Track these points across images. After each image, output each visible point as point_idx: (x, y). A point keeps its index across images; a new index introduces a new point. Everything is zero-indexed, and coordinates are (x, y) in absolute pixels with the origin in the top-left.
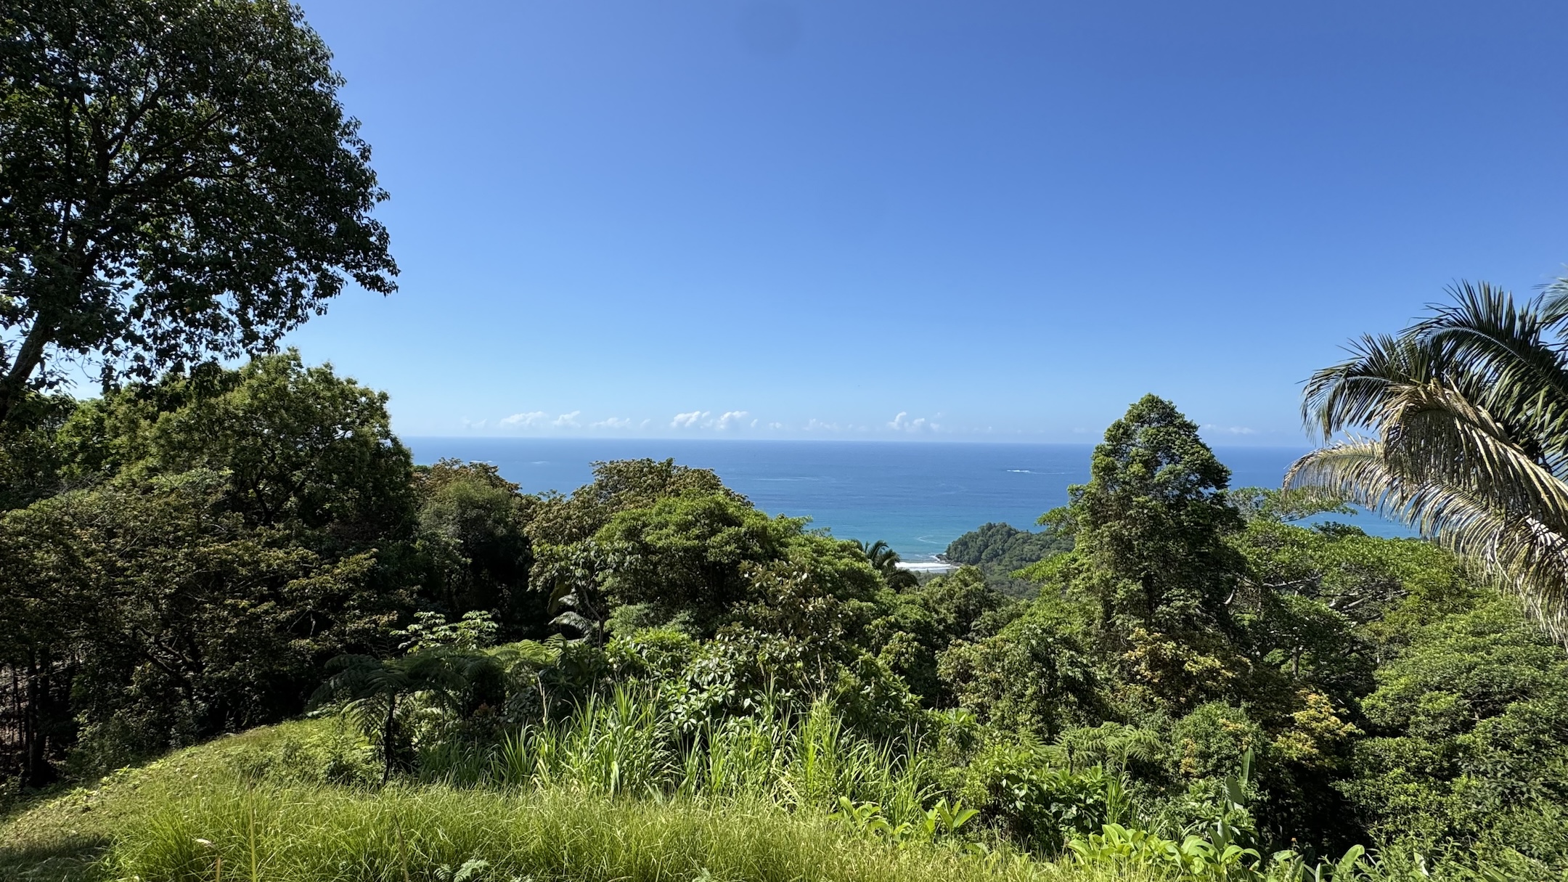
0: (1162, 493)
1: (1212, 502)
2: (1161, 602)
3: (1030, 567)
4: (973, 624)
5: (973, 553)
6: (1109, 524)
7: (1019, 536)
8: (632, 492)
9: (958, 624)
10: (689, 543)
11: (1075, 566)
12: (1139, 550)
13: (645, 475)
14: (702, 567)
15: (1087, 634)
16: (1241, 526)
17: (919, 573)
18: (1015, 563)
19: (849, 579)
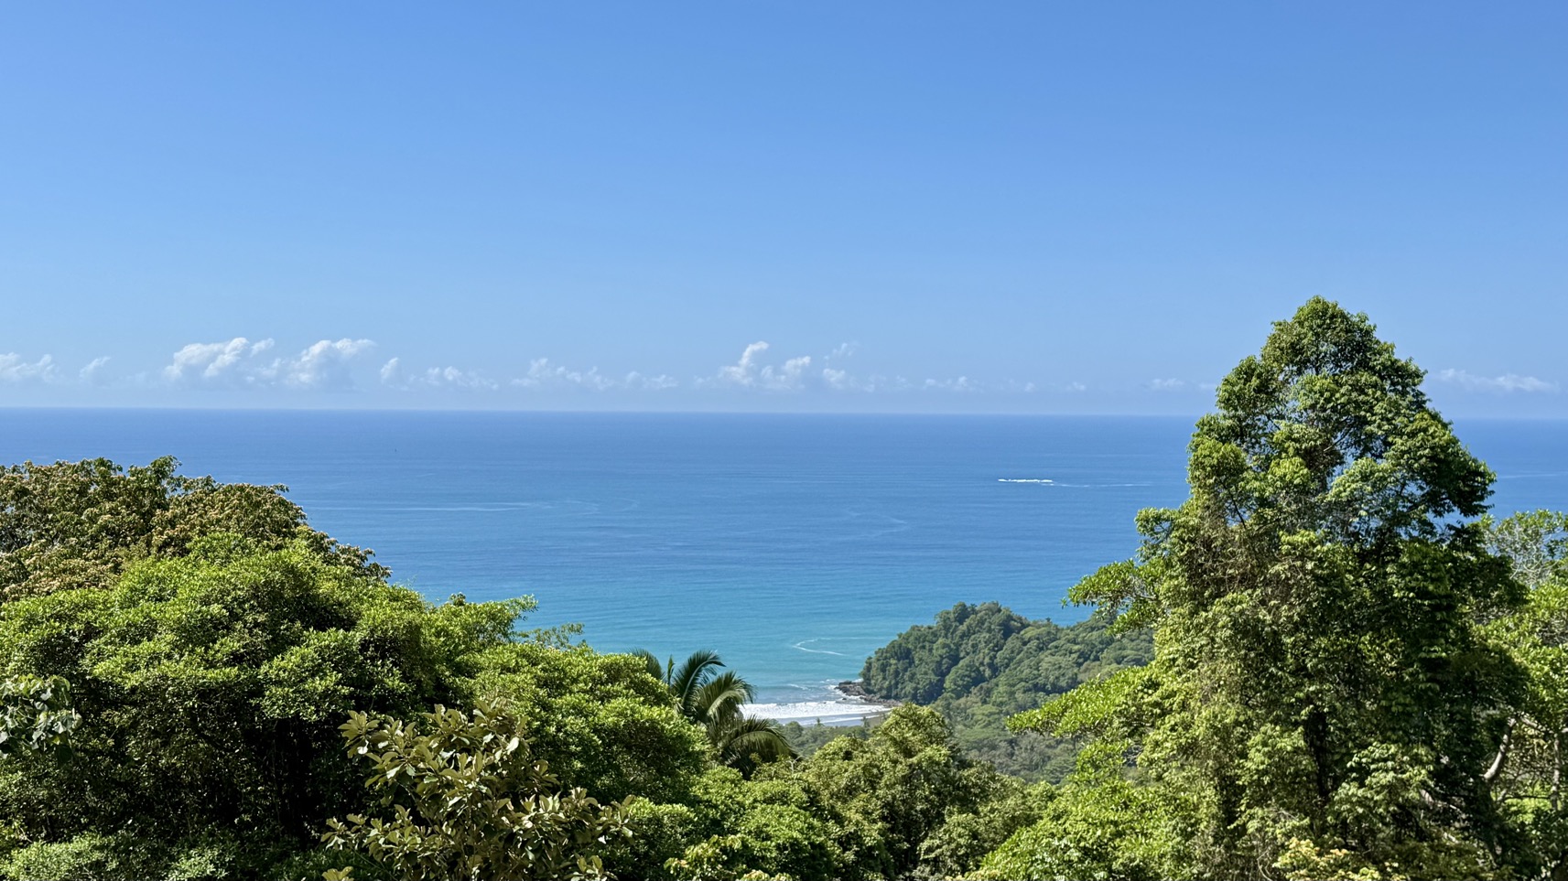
0: (1345, 524)
1: (1452, 546)
2: (1344, 777)
3: (1056, 702)
4: (925, 845)
5: (924, 675)
6: (1229, 597)
7: (1028, 633)
8: (57, 546)
9: (889, 845)
10: (211, 674)
11: (1155, 697)
12: (1296, 657)
13: (91, 503)
14: (250, 736)
15: (1181, 858)
16: (1516, 598)
17: (797, 728)
18: (1019, 696)
19: (629, 748)
